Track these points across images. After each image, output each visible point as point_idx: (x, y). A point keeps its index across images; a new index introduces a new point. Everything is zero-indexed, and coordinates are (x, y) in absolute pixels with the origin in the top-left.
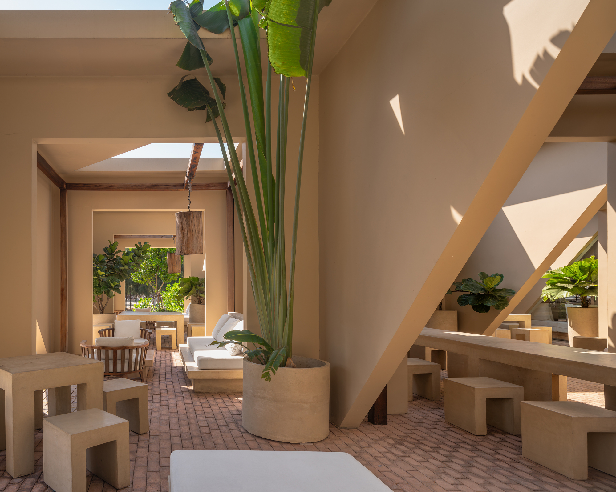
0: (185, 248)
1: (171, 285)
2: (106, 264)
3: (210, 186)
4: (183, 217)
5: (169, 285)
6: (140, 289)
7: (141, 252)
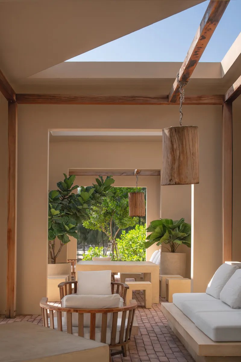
0: (176, 176)
1: (127, 232)
2: (60, 202)
3: (202, 99)
4: (174, 133)
5: (124, 232)
6: (89, 236)
7: (102, 188)
